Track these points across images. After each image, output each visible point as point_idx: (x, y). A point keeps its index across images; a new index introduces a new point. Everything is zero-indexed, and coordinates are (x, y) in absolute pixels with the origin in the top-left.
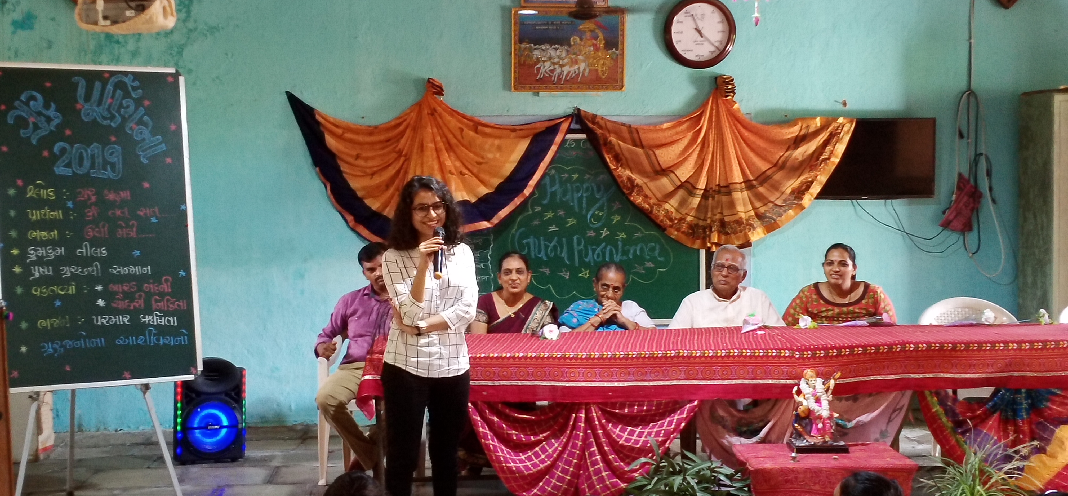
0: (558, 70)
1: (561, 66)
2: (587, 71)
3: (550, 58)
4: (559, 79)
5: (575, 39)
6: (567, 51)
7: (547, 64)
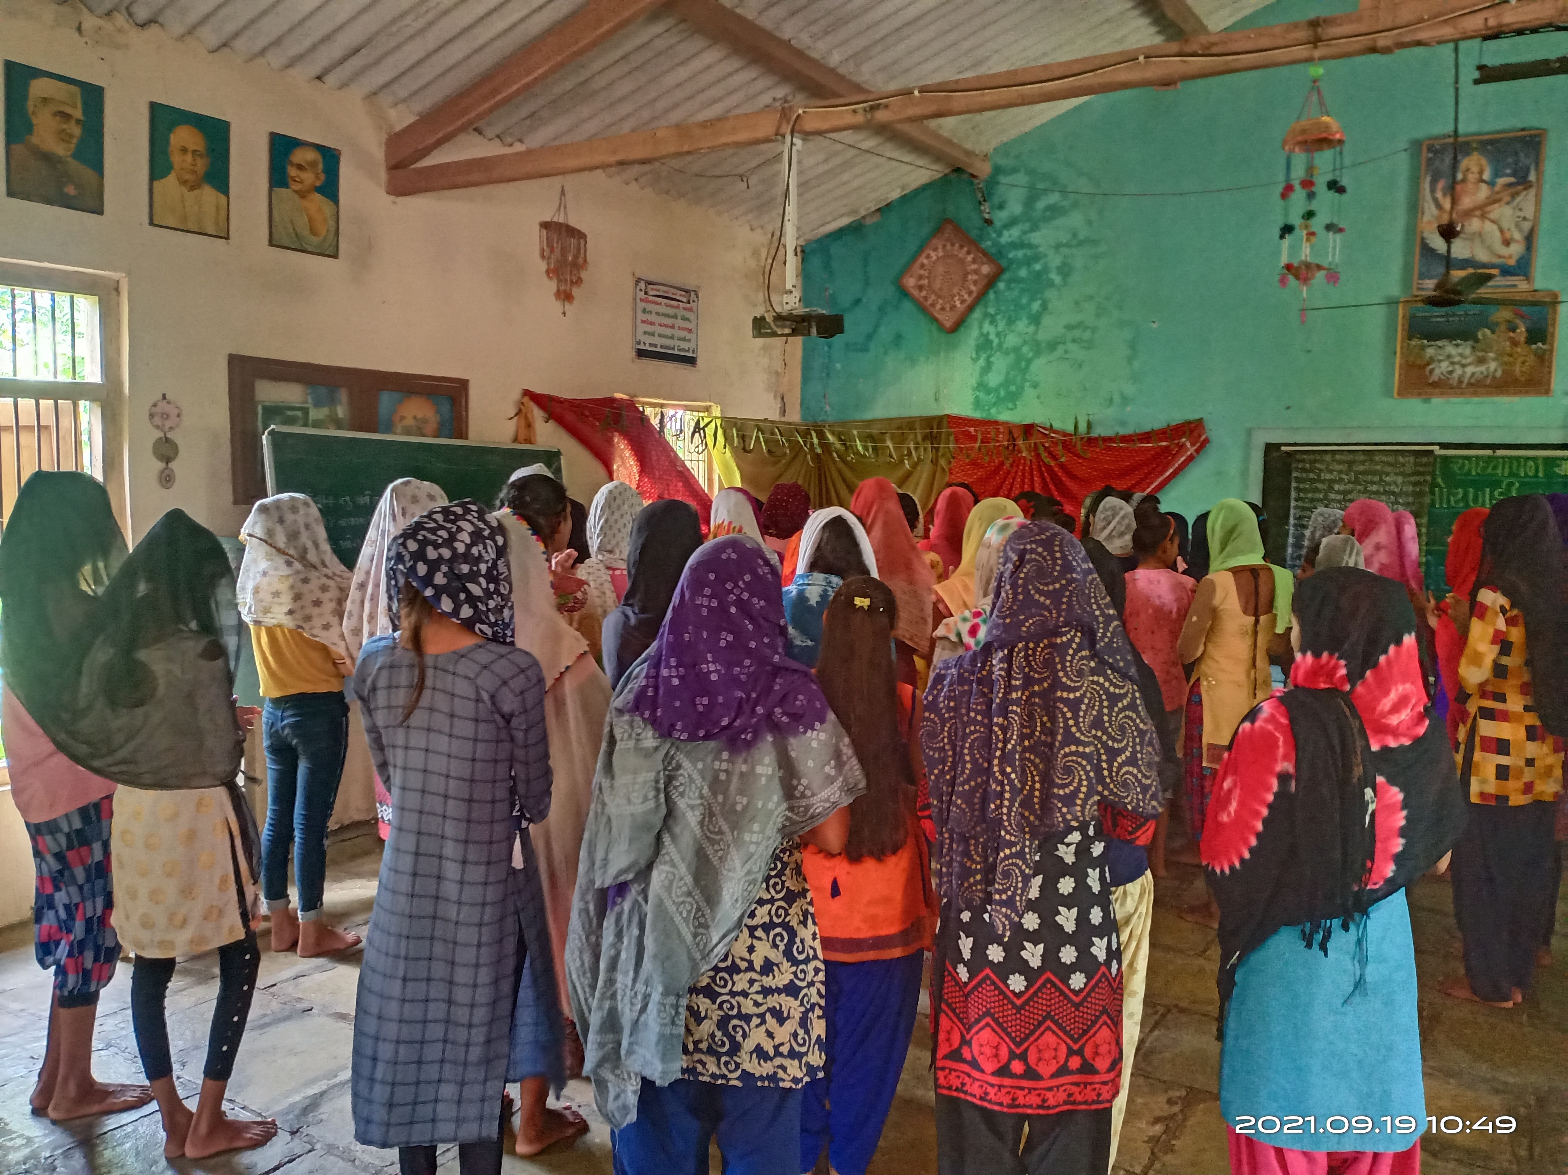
0: (1459, 371)
1: (1464, 366)
2: (1500, 372)
3: (1449, 356)
4: (1460, 382)
5: (1484, 333)
6: (1473, 348)
7: (1445, 365)
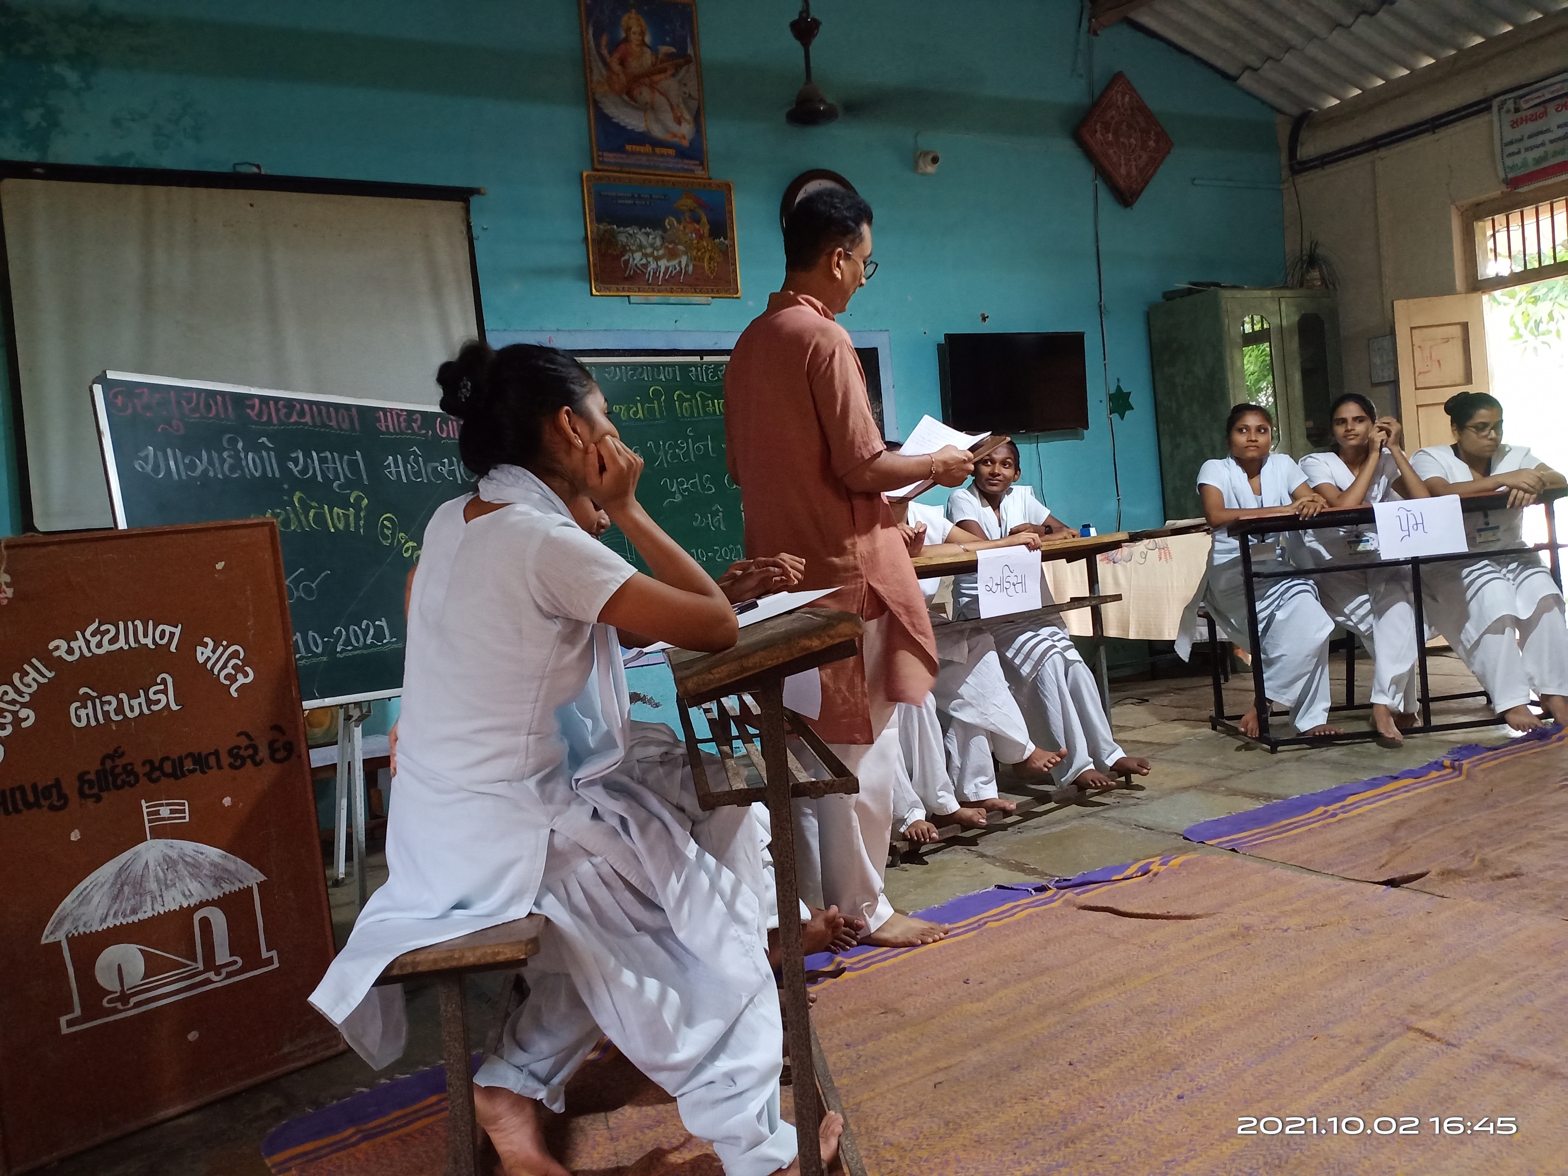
0: (653, 265)
2: (691, 268)
3: (641, 247)
4: (656, 277)
5: (670, 221)
6: (663, 238)
7: (637, 256)
